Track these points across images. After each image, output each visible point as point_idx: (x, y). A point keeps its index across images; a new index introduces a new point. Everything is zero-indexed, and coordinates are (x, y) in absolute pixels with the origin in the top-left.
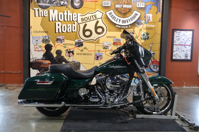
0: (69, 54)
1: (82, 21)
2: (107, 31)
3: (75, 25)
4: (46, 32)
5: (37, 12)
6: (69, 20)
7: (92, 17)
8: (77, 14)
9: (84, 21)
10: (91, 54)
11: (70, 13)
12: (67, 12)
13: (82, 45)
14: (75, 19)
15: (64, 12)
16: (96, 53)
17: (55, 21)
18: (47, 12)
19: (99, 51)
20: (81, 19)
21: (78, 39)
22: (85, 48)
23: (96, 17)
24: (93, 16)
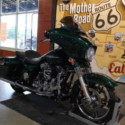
1: (96, 12)
2: (120, 20)
3: (90, 16)
5: (61, 7)
6: (84, 12)
7: (105, 6)
8: (92, 5)
9: (97, 11)
10: (102, 46)
11: (86, 4)
12: (84, 4)
13: (94, 36)
14: (90, 10)
15: (81, 4)
16: (107, 45)
17: (74, 13)
18: (68, 7)
19: (110, 43)
20: (95, 9)
21: (91, 29)
22: (97, 39)
23: (110, 6)
24: (107, 4)
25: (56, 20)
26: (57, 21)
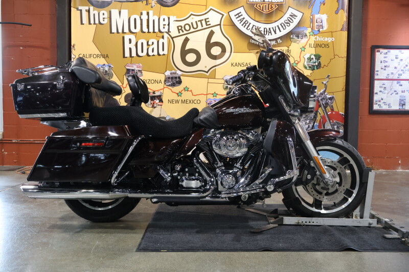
0: (152, 102)
1: (179, 32)
2: (231, 52)
3: (165, 41)
4: (105, 56)
5: (85, 14)
6: (151, 30)
7: (199, 23)
8: (169, 18)
9: (183, 32)
10: (199, 102)
11: (153, 15)
12: (148, 14)
13: (180, 82)
14: (164, 28)
15: (141, 14)
16: (209, 99)
17: (123, 32)
18: (106, 15)
19: (215, 95)
21: (172, 69)
22: (186, 89)
23: (208, 23)
25: (72, 44)
26: (73, 46)
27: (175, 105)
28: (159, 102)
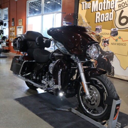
0: (104, 44)
1: (119, 8)
3: (112, 13)
4: (89, 23)
5: (83, 5)
6: (107, 8)
8: (115, 1)
9: (121, 7)
10: (125, 45)
11: (108, 1)
12: (106, 1)
13: (117, 34)
14: (112, 6)
15: (103, 1)
17: (96, 11)
18: (90, 5)
20: (119, 5)
21: (114, 27)
22: (120, 38)
26: (78, 20)
27: (114, 46)
28: (107, 44)
